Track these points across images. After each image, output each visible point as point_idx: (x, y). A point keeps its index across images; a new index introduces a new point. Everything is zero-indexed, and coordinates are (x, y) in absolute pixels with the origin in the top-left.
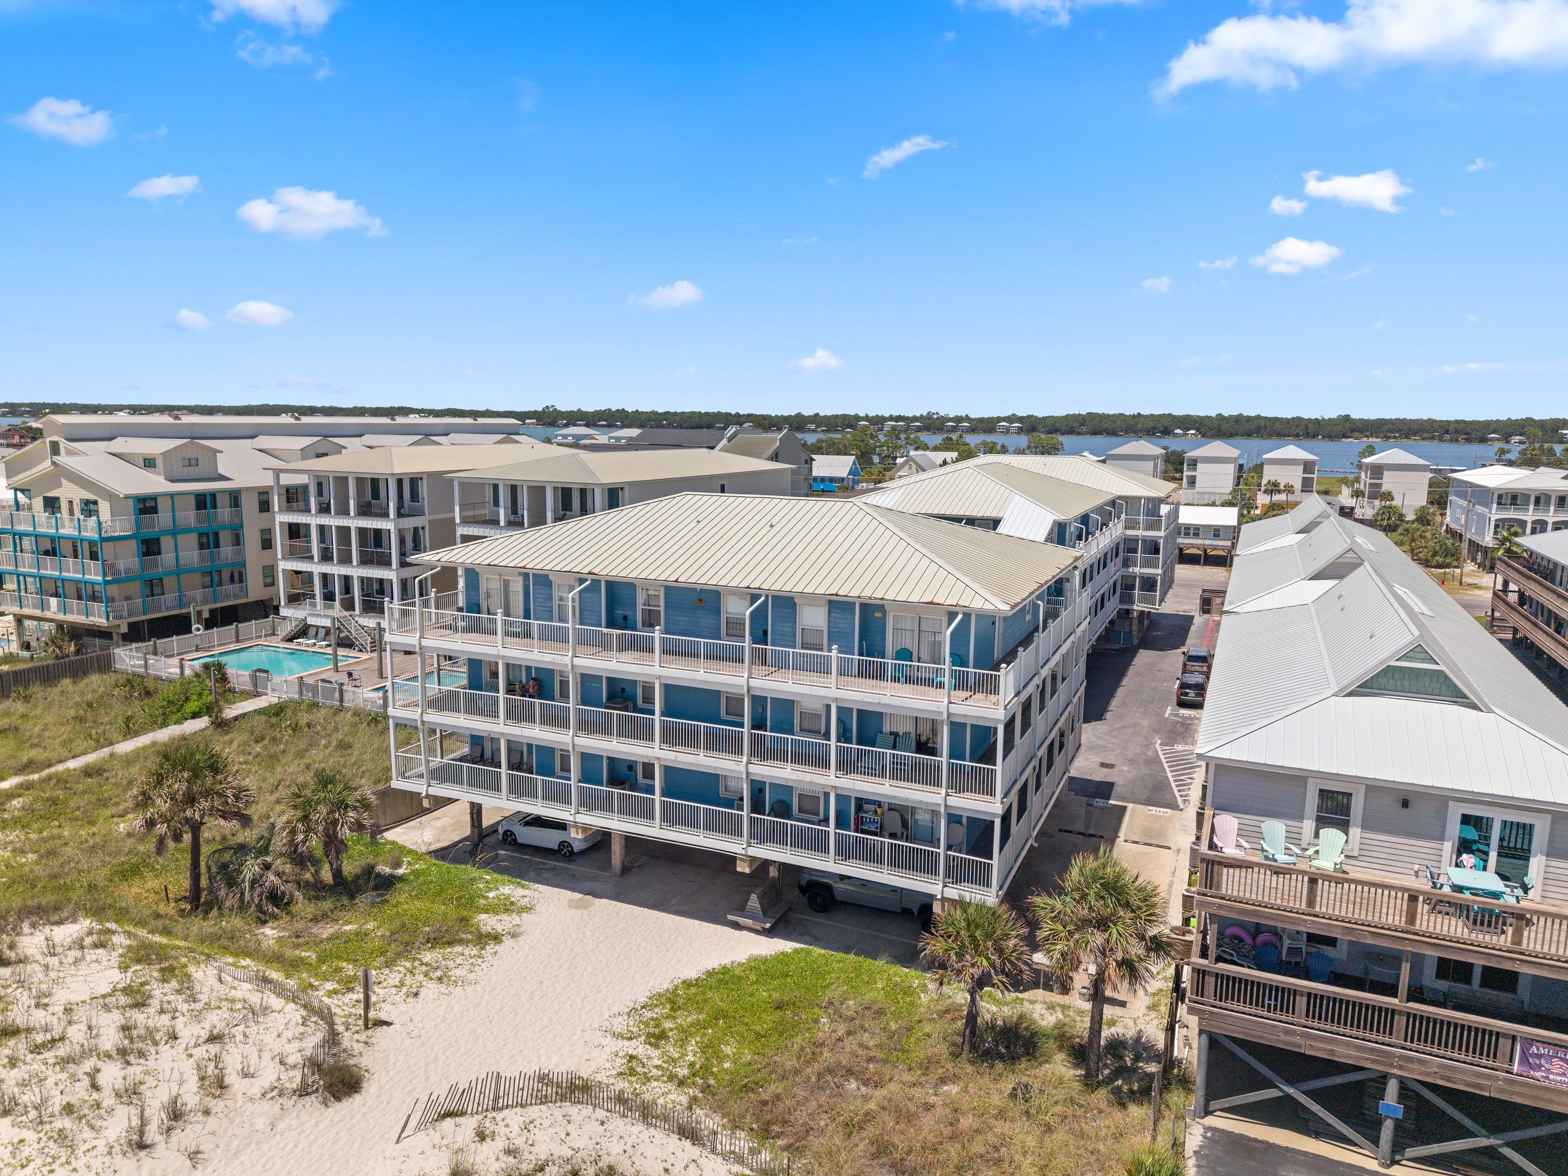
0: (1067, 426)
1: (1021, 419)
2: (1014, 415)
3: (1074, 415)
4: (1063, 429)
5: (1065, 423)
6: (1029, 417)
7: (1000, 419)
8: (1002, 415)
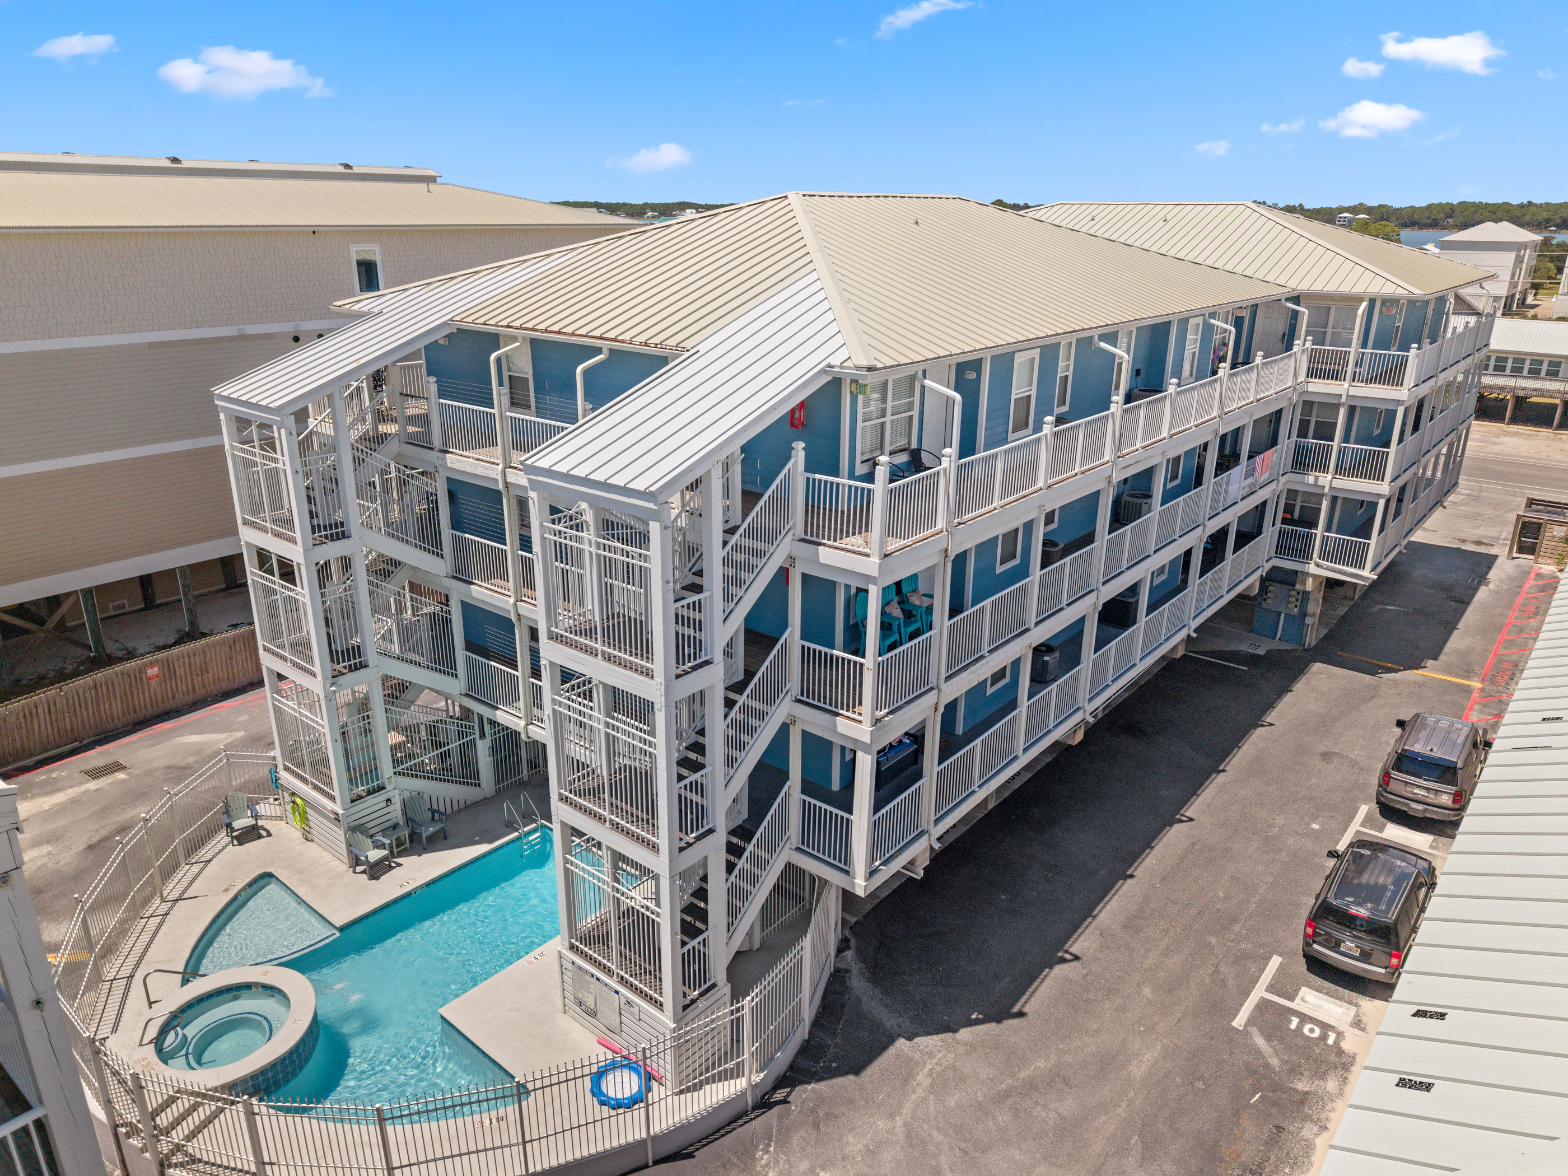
0: (1428, 218)
1: (1369, 210)
2: (1361, 204)
3: (1440, 205)
4: (1424, 221)
5: (1427, 213)
6: (1380, 206)
7: (1342, 210)
8: (1346, 204)
